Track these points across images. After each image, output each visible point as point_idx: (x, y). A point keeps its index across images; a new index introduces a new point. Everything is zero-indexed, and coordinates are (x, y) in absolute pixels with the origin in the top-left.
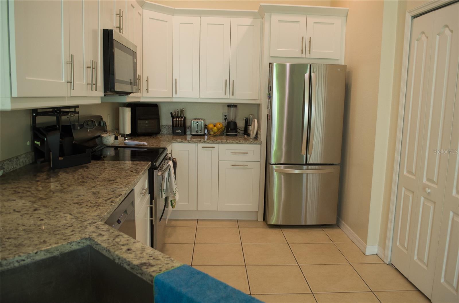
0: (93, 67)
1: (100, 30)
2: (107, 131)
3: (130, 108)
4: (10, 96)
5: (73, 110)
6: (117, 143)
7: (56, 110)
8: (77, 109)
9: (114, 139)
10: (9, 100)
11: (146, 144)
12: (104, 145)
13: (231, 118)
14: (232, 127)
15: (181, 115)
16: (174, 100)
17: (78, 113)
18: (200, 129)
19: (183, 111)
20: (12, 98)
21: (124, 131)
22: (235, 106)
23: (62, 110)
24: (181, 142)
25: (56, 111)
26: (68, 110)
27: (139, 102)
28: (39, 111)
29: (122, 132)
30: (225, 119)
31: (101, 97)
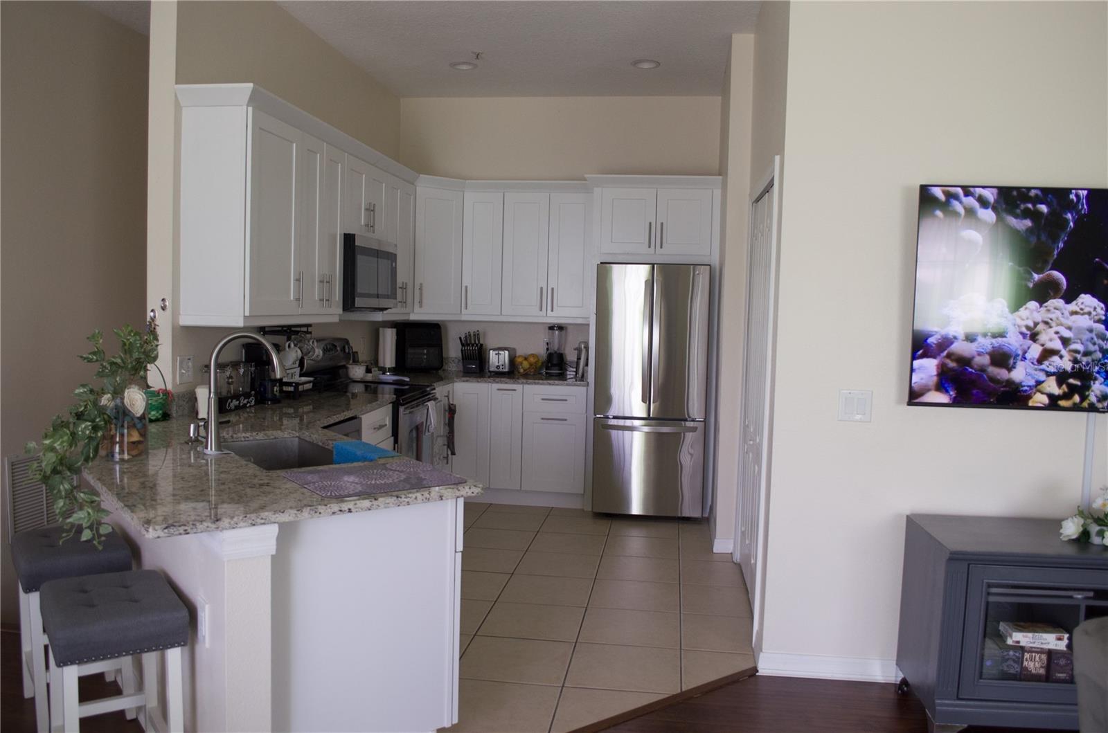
0: (326, 281)
1: (340, 234)
2: (358, 361)
3: (394, 330)
4: (242, 315)
5: (305, 329)
6: (369, 377)
7: (285, 329)
8: (309, 328)
9: (364, 371)
10: (242, 319)
11: (407, 379)
12: (350, 379)
13: (555, 347)
14: (555, 361)
15: (475, 341)
16: (464, 318)
17: (310, 333)
18: (503, 363)
19: (477, 335)
20: (244, 316)
21: (384, 364)
22: (561, 328)
23: (293, 329)
24: (467, 381)
25: (285, 331)
26: (298, 329)
27: (408, 320)
28: (267, 329)
29: (381, 364)
30: (548, 349)
31: (340, 315)
